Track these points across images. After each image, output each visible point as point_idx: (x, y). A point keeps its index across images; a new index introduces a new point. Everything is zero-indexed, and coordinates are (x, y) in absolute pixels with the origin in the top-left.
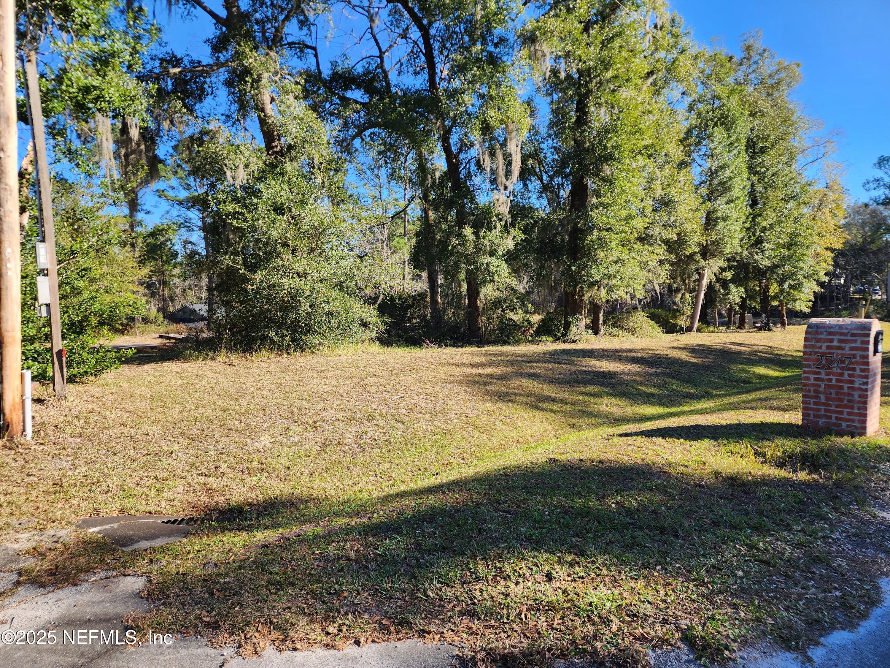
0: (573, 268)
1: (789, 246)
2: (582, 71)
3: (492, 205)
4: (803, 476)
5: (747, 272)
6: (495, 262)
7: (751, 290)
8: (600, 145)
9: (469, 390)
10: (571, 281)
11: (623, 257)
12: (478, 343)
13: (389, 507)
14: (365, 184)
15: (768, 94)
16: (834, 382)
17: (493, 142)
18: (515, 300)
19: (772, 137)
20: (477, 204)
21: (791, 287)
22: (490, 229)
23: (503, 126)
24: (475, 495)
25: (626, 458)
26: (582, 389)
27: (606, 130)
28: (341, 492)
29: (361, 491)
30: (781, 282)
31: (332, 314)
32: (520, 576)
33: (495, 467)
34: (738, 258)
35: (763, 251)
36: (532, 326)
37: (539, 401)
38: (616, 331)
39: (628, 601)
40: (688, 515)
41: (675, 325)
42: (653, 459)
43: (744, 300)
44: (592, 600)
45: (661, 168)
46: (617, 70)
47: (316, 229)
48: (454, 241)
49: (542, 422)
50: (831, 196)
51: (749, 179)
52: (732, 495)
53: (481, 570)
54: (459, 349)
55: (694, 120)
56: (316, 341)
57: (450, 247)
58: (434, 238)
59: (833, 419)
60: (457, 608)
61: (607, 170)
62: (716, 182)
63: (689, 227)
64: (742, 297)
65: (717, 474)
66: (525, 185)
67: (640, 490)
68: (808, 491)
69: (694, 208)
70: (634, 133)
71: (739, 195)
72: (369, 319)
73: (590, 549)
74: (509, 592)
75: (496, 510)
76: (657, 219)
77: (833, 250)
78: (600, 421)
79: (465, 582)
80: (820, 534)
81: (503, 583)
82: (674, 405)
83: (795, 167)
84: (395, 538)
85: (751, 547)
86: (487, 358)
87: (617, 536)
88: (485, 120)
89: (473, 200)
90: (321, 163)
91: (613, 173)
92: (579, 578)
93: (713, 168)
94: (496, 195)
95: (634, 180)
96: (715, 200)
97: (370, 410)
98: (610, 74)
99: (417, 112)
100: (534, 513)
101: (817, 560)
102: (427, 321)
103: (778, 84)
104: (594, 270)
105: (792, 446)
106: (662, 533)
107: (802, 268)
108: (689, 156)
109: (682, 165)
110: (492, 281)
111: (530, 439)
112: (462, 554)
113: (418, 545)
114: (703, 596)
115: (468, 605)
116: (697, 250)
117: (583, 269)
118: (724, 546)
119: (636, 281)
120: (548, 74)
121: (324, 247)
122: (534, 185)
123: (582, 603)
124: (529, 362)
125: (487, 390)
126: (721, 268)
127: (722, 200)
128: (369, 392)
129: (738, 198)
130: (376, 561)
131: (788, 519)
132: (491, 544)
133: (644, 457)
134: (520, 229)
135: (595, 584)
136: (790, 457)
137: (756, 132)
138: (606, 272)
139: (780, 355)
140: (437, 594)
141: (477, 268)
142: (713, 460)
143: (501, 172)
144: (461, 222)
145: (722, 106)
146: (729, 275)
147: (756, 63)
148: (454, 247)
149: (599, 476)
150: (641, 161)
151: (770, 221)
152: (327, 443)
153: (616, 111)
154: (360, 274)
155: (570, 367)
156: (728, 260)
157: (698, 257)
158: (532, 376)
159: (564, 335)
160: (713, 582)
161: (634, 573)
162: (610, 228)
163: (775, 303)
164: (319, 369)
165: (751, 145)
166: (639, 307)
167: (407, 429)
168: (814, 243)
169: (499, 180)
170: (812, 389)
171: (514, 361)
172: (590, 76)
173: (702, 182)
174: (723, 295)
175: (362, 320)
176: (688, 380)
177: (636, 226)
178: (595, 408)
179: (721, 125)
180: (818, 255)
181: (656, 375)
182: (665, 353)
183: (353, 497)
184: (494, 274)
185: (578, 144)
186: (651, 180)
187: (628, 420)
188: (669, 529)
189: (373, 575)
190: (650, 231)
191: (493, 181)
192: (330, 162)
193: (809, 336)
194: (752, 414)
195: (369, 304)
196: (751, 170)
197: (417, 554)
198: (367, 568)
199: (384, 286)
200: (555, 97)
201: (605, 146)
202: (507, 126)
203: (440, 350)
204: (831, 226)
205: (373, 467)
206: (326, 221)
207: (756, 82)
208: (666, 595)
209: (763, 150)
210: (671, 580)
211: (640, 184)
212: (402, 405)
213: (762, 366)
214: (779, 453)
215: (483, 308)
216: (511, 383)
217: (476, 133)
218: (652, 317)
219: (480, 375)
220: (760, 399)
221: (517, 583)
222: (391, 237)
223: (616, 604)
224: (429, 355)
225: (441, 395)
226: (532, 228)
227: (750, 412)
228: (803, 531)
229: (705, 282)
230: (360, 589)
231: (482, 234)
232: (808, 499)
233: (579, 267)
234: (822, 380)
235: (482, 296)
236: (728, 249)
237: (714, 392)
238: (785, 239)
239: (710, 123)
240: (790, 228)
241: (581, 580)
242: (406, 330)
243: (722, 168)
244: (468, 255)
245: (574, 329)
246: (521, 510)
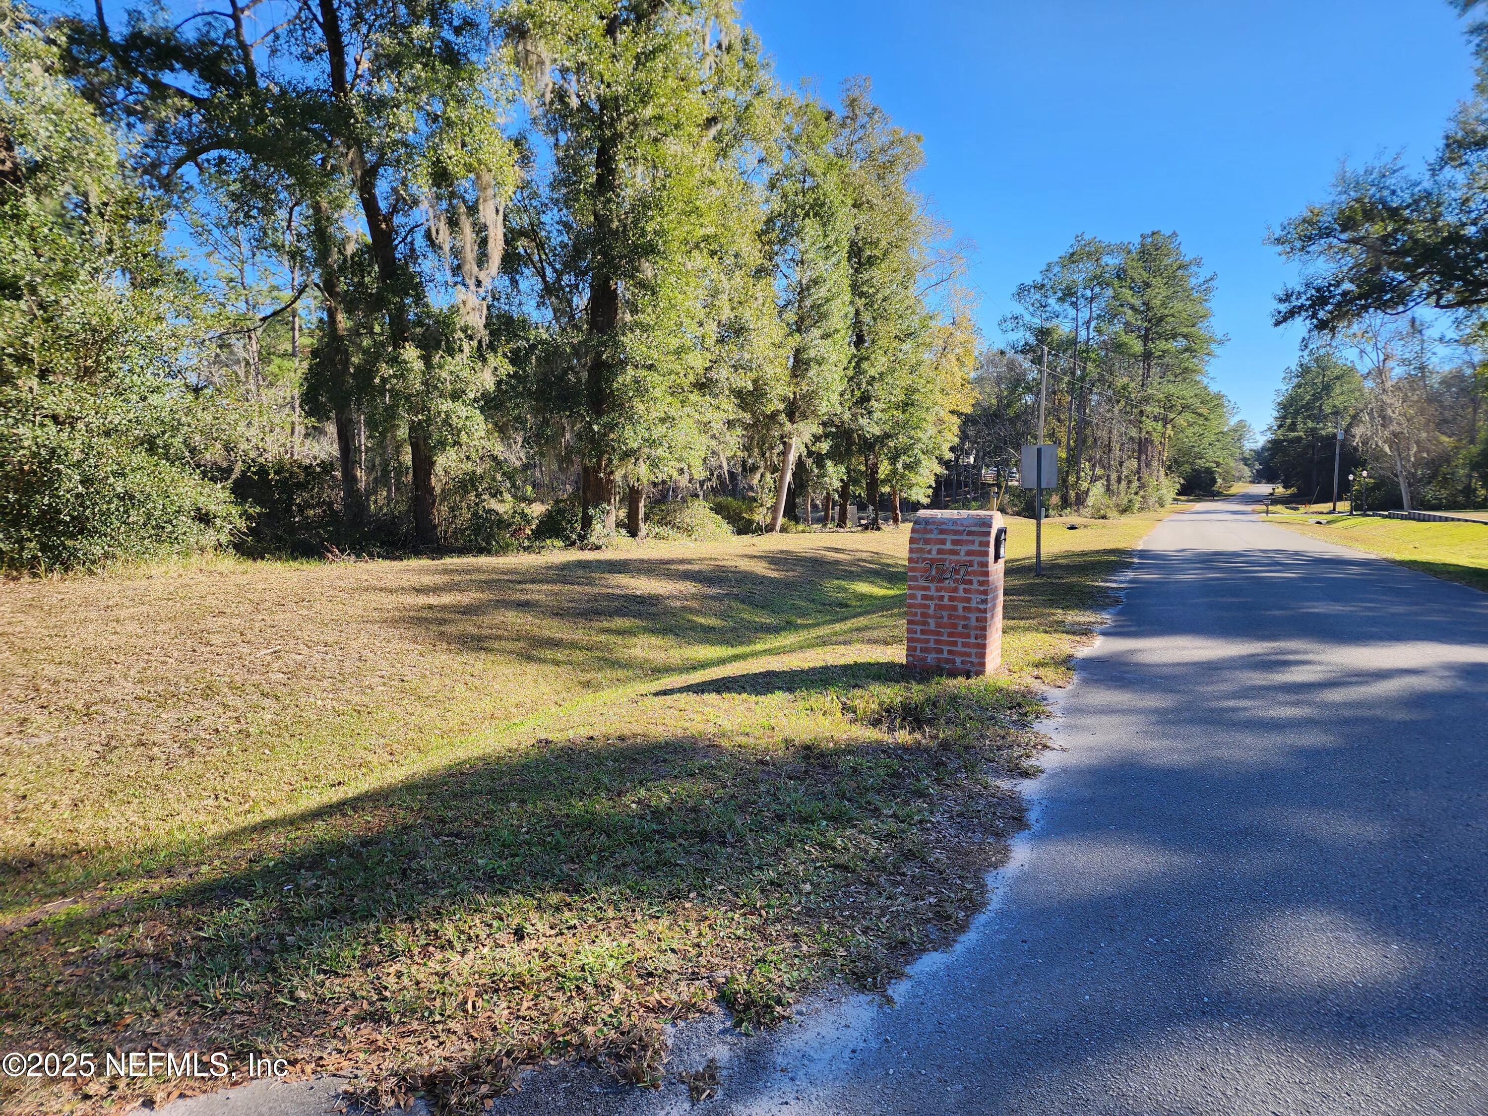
0: (596, 428)
1: (905, 406)
2: (606, 100)
3: (454, 310)
4: (903, 736)
5: (850, 442)
6: (462, 411)
7: (854, 470)
8: (636, 227)
9: (409, 634)
10: (593, 449)
11: (673, 413)
12: (432, 552)
13: (234, 851)
14: (209, 255)
15: (880, 177)
16: (946, 601)
17: (455, 201)
18: (499, 477)
19: (884, 243)
20: (427, 305)
21: (906, 466)
22: (451, 352)
23: (472, 176)
24: (402, 813)
25: (661, 729)
26: (605, 624)
27: (643, 205)
28: (139, 833)
29: (182, 828)
30: (893, 460)
31: (132, 497)
32: (470, 939)
33: (445, 762)
34: (837, 423)
35: (870, 413)
36: (529, 522)
37: (533, 647)
38: (663, 531)
39: (642, 954)
40: (741, 809)
41: (750, 522)
42: (701, 727)
43: (845, 486)
44: (586, 961)
45: (729, 273)
46: (662, 106)
47: (94, 331)
48: (386, 370)
49: (536, 681)
50: (959, 336)
51: (852, 303)
52: (806, 772)
53: (401, 939)
54: (397, 564)
55: (777, 204)
56: (98, 551)
57: (377, 381)
58: (346, 362)
59: (945, 653)
60: (352, 1012)
61: (647, 269)
62: (808, 303)
63: (770, 371)
64: (842, 481)
65: (788, 743)
66: (514, 282)
67: (676, 777)
68: (906, 757)
69: (777, 342)
70: (688, 214)
71: (838, 327)
72: (213, 508)
73: (591, 879)
74: (447, 969)
75: (436, 835)
76: (724, 355)
77: (959, 414)
78: (630, 673)
79: (368, 966)
80: (916, 818)
81: (439, 956)
82: (742, 644)
83: (913, 290)
84: (239, 905)
85: (823, 846)
86: (447, 578)
87: (635, 853)
88: (438, 161)
89: (419, 299)
90: (106, 204)
91: (656, 276)
92: (568, 928)
93: (804, 282)
94: (460, 294)
95: (689, 290)
96: (807, 330)
97: (208, 677)
98: (649, 112)
99: (308, 130)
100: (502, 833)
101: (909, 856)
102: (334, 513)
103: (892, 163)
104: (628, 432)
105: (892, 695)
106: (703, 841)
107: (919, 440)
108: (771, 260)
109: (760, 272)
110: (457, 443)
111: (514, 710)
112: (368, 916)
113: (285, 911)
114: (753, 929)
115: (371, 1003)
116: (782, 407)
117: (612, 429)
118: (789, 850)
119: (692, 452)
120: (548, 97)
121: (114, 367)
122: (529, 282)
123: (570, 968)
124: (519, 582)
125: (442, 633)
126: (814, 436)
127: (816, 332)
128: (207, 643)
129: (837, 331)
130: (198, 950)
131: (877, 800)
132: (424, 893)
133: (688, 725)
134: (505, 355)
135: (593, 935)
136: (888, 711)
137: (862, 233)
138: (647, 435)
139: (889, 565)
140: (316, 994)
141: (429, 419)
142: (785, 721)
143: (470, 254)
144: (398, 336)
145: (817, 187)
146: (824, 447)
147: (863, 126)
148: (384, 380)
149: (615, 760)
150: (699, 260)
151: (880, 368)
152: (113, 743)
153: (661, 173)
154: (194, 423)
155: (588, 589)
156: (824, 424)
157: (783, 418)
158: (523, 606)
159: (582, 538)
160: (769, 906)
161: (656, 908)
162: (652, 365)
163: (886, 489)
164: (102, 604)
165: (855, 251)
166: (701, 493)
167: (284, 709)
168: (936, 404)
169: (467, 267)
170: (919, 611)
171: (494, 581)
172: (618, 110)
173: (788, 303)
174: (818, 477)
175: (199, 509)
176: (764, 606)
177: (692, 365)
178: (622, 654)
179: (815, 215)
180: (941, 421)
181: (719, 598)
182: (734, 564)
183: (165, 839)
184: (460, 431)
185: (601, 221)
186: (715, 293)
187: (674, 670)
188: (714, 833)
189: (188, 977)
190: (713, 374)
191: (457, 270)
192: (125, 203)
193: (916, 536)
194: (845, 652)
195: (214, 479)
196: (855, 287)
197: (282, 928)
198: (178, 965)
199: (243, 446)
200: (563, 138)
201: (642, 229)
202: (478, 177)
203: (362, 564)
204: (958, 381)
205: (211, 781)
206: (117, 317)
207: (862, 156)
208: (700, 934)
209: (871, 261)
210: (709, 912)
211: (696, 298)
212: (275, 666)
213: (864, 582)
214: (873, 706)
215: (443, 491)
216: (487, 620)
217: (422, 181)
218: (718, 509)
219: (431, 607)
220: (858, 630)
221: (463, 953)
222: (265, 357)
223: (623, 961)
224: (336, 573)
225: (354, 644)
226: (526, 354)
227: (841, 649)
228: (894, 816)
229: (792, 457)
230: (160, 1007)
231: (436, 359)
232: (904, 769)
233: (605, 426)
234: (931, 598)
235: (438, 469)
236: (823, 408)
237: (799, 621)
238: (899, 397)
239: (799, 210)
240: (905, 379)
241: (572, 931)
242: (292, 529)
243: (815, 282)
244: (411, 395)
245: (597, 527)
246: (480, 830)
